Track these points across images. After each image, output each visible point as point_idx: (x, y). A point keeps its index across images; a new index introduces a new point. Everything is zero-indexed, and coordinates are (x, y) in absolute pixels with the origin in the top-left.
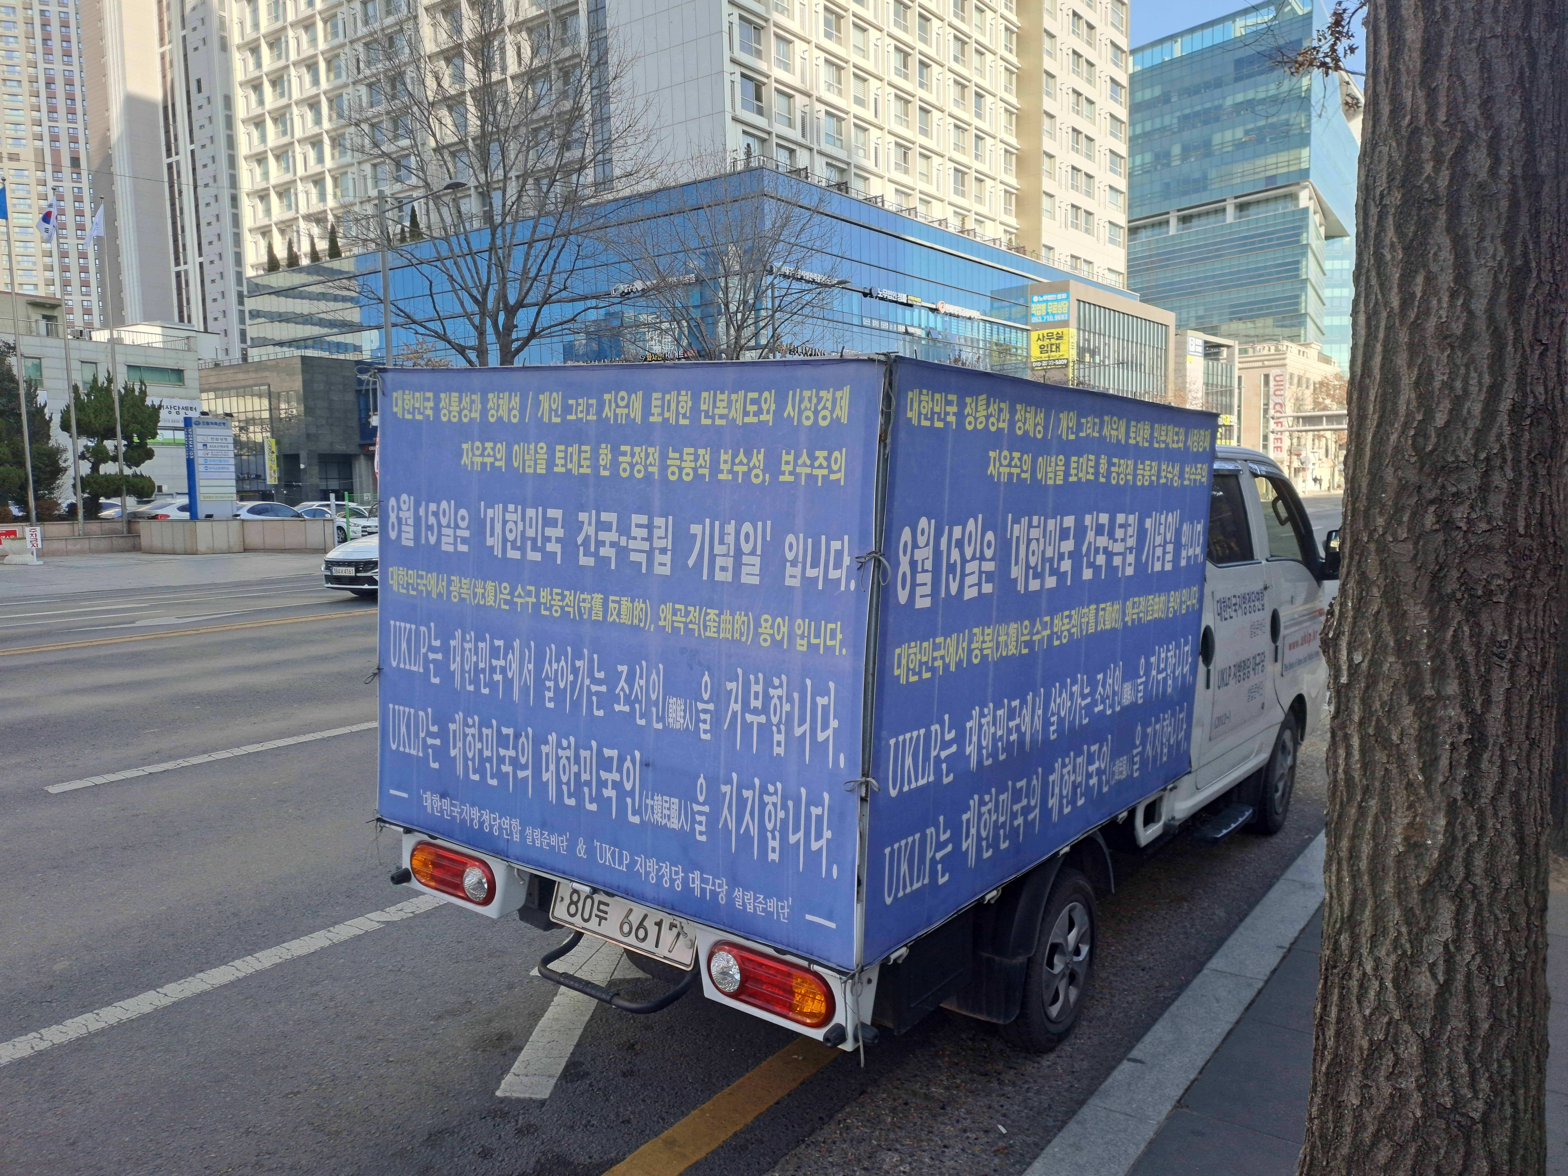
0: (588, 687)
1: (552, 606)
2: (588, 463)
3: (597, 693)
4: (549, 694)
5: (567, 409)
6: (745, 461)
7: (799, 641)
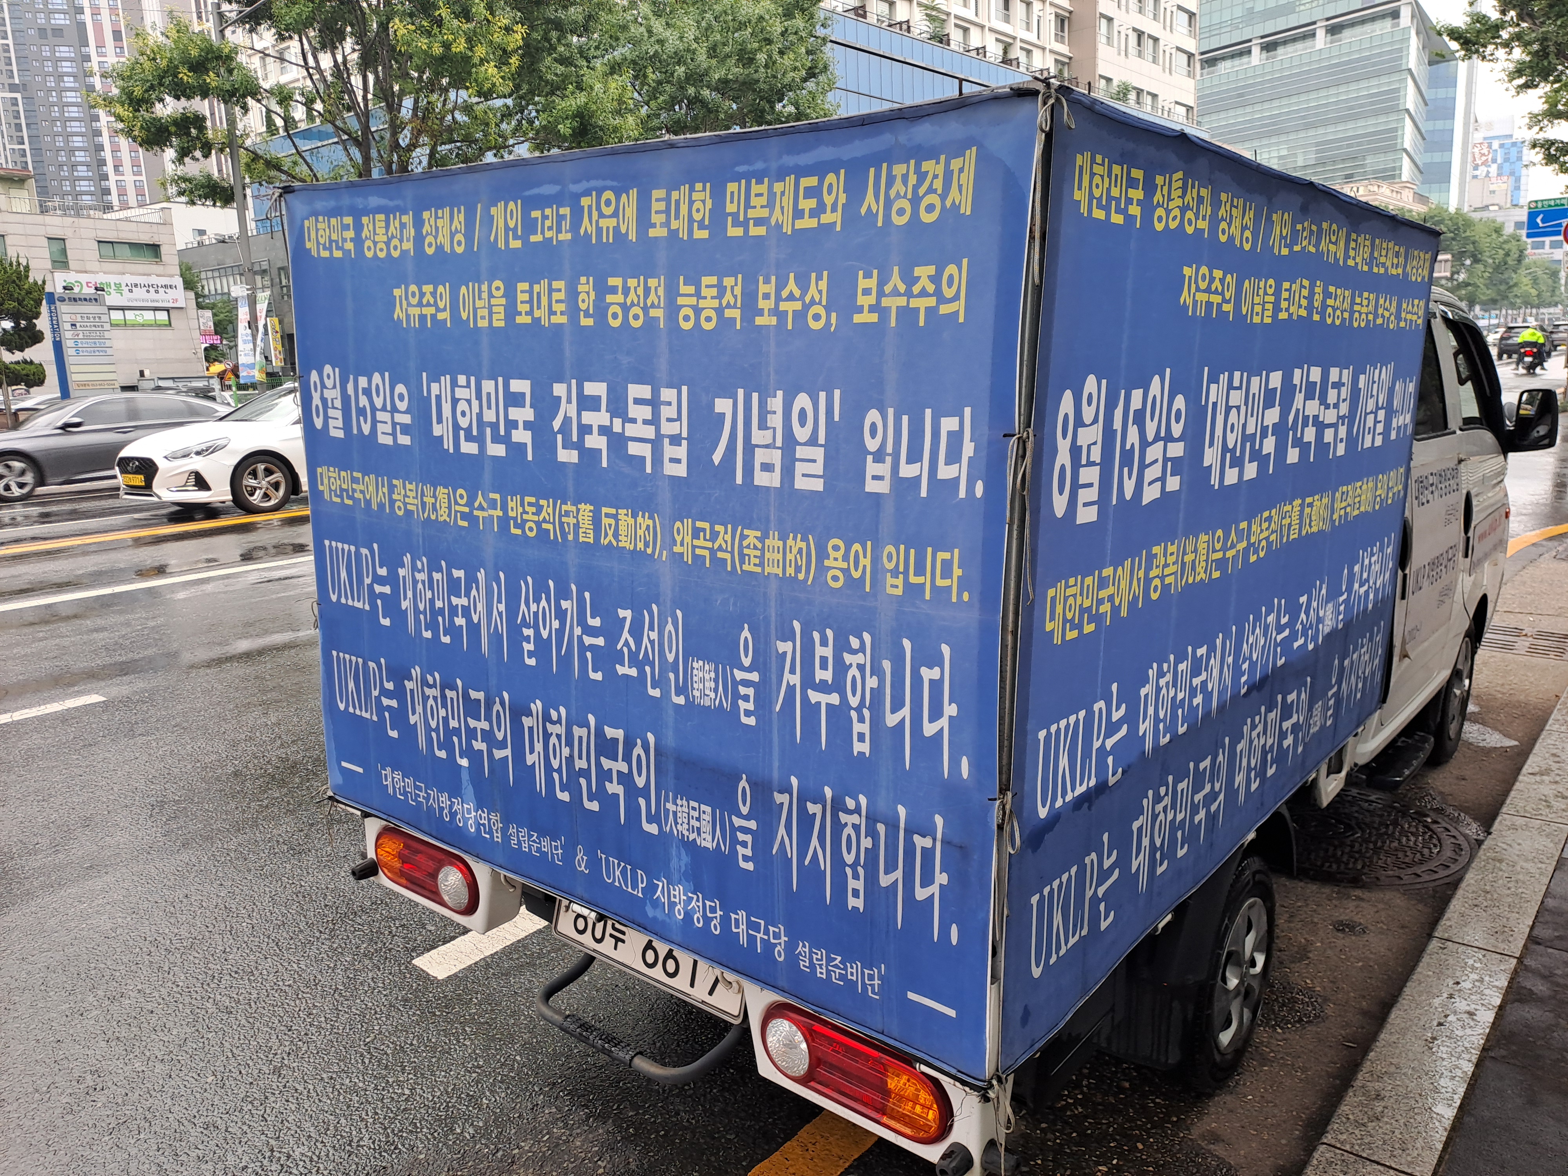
0: (580, 638)
1: (525, 521)
2: (562, 307)
3: (592, 648)
4: (528, 647)
5: (530, 226)
6: (797, 293)
7: (890, 580)
